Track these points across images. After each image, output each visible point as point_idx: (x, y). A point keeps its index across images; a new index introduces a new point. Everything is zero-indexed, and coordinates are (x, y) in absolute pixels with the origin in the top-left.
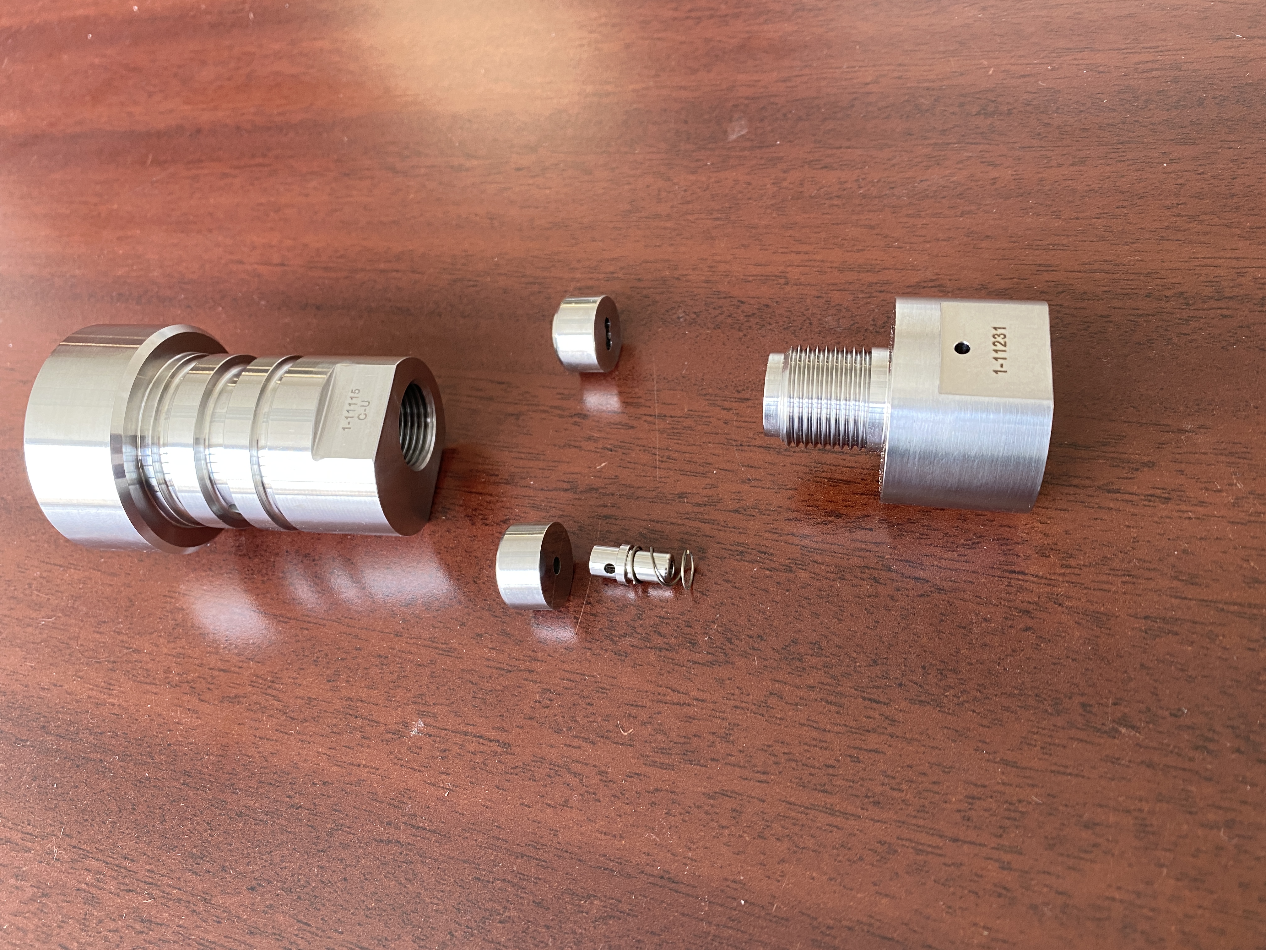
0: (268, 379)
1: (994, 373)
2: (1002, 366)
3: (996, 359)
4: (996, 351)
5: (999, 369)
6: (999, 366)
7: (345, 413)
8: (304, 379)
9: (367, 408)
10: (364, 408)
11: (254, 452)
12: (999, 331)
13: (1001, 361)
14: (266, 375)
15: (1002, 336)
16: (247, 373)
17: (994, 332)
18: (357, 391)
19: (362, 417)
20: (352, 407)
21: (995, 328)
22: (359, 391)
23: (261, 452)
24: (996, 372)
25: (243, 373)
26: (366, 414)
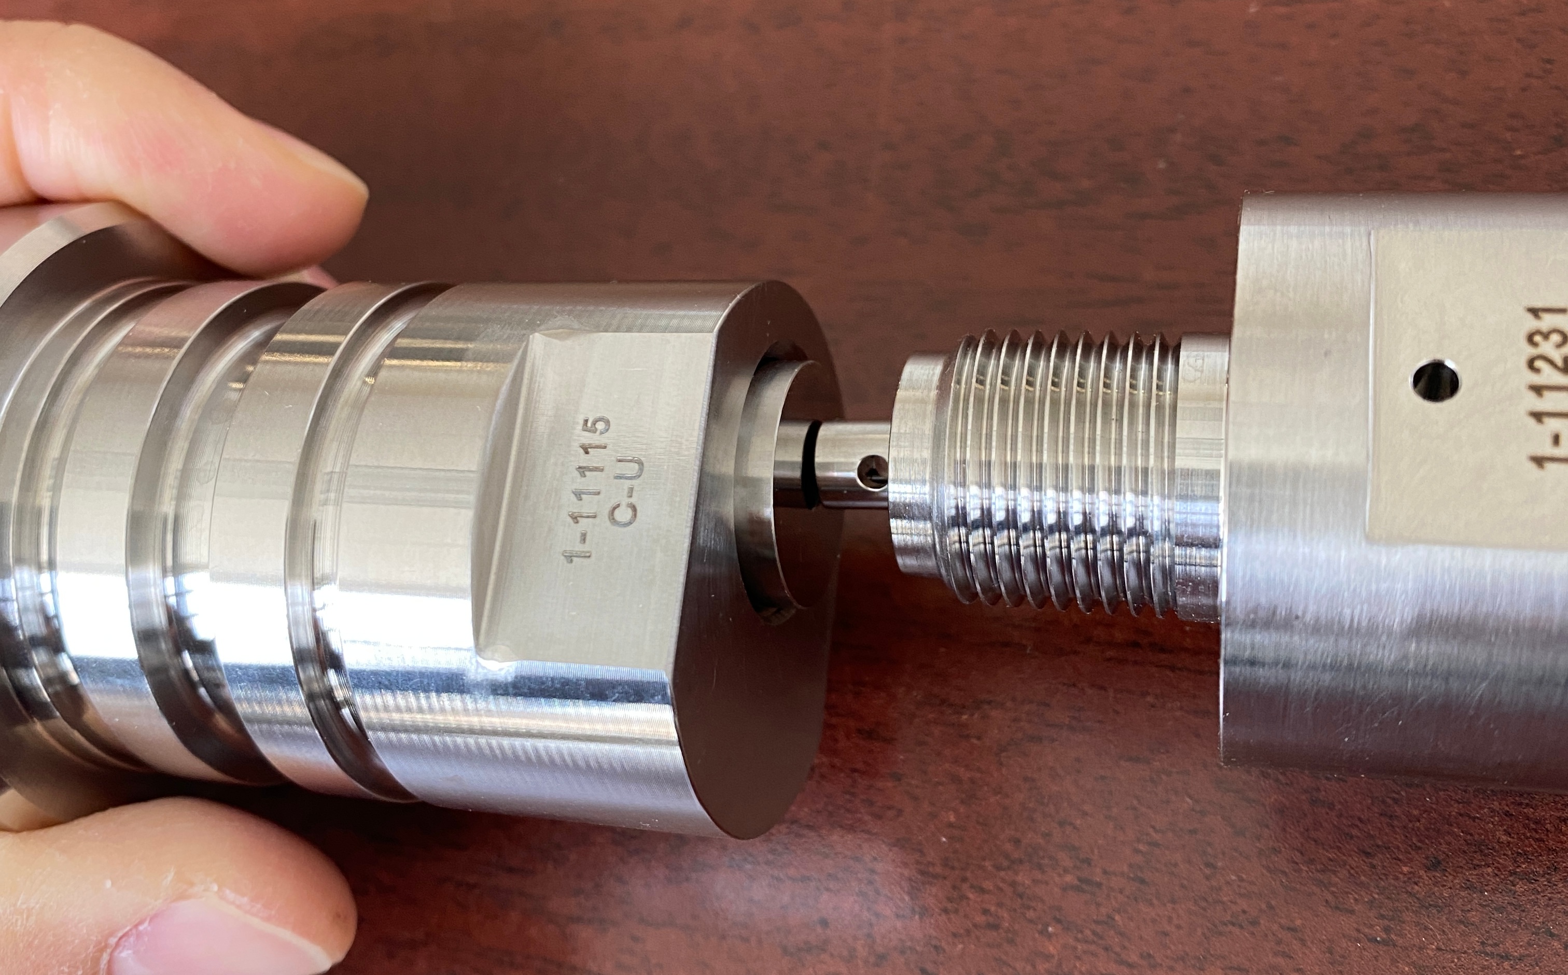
0: (338, 374)
1: (1532, 466)
2: (1556, 440)
3: (1538, 416)
4: (1538, 390)
5: (1548, 450)
6: (1549, 441)
7: (570, 504)
8: (442, 376)
9: (635, 482)
10: (627, 484)
11: (300, 589)
12: (1548, 322)
13: (1553, 424)
14: (332, 361)
15: (1555, 338)
16: (277, 357)
17: (1531, 323)
18: (600, 426)
19: (623, 515)
20: (592, 481)
21: (1535, 312)
22: (607, 422)
23: (323, 595)
24: (1539, 461)
25: (265, 357)
26: (634, 509)
